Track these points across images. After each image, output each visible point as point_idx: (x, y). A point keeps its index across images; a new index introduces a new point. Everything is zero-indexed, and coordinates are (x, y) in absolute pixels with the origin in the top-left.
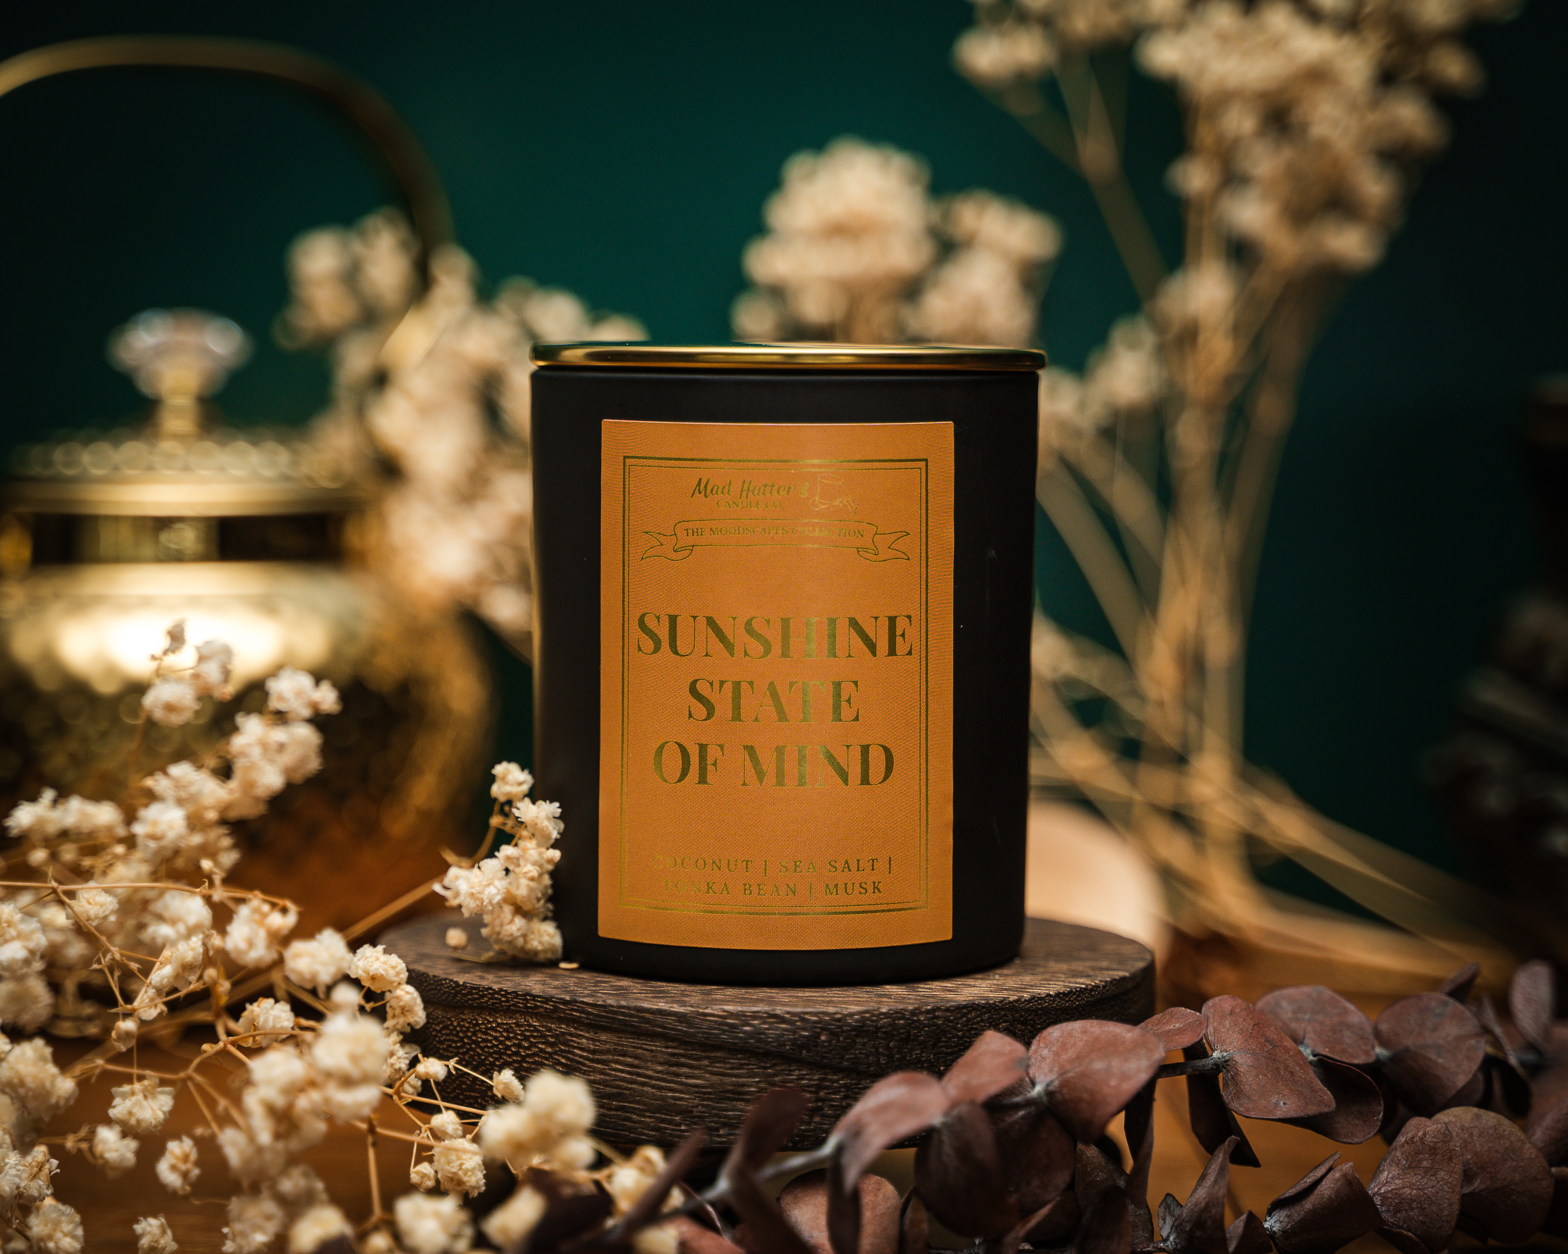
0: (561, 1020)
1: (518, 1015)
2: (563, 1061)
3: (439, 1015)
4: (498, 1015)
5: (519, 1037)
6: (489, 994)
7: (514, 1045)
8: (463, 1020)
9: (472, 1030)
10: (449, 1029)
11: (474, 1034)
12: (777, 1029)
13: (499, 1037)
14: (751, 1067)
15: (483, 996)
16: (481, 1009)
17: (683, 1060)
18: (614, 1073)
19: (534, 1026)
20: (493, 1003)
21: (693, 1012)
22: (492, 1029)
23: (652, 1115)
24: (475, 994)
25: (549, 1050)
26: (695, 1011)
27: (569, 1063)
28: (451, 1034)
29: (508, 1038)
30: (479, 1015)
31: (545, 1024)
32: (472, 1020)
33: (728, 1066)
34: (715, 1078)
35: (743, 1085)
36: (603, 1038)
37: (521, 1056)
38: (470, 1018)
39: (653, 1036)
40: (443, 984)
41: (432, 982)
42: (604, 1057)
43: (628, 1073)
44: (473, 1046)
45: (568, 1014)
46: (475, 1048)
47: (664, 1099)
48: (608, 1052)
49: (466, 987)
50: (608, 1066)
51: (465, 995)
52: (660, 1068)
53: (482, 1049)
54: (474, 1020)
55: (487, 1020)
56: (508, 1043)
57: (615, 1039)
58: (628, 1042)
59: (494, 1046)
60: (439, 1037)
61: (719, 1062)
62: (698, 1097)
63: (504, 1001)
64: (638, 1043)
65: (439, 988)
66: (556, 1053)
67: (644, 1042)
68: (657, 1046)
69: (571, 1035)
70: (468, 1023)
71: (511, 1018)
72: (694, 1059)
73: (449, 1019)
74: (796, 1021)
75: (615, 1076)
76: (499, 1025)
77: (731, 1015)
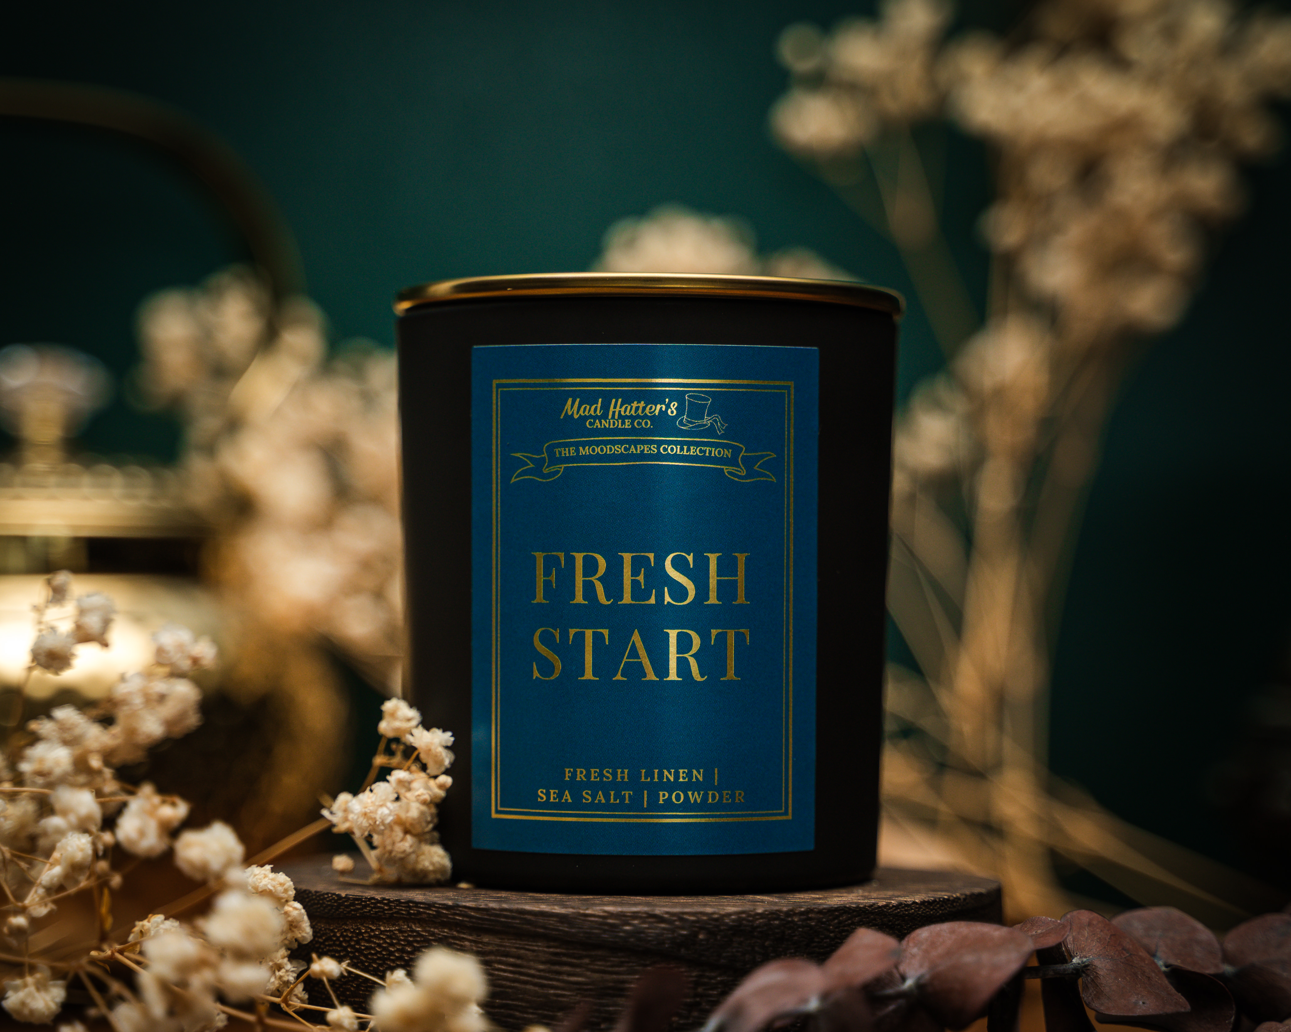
0: (443, 925)
1: (400, 922)
3: (322, 927)
4: (381, 923)
5: (403, 943)
6: (372, 903)
7: (398, 950)
8: (346, 930)
9: (355, 939)
10: (332, 940)
11: (358, 942)
12: (657, 928)
13: (383, 943)
14: (631, 964)
15: (366, 906)
16: (364, 918)
17: (565, 959)
18: (496, 972)
19: (417, 932)
20: (376, 912)
21: (573, 913)
22: (376, 937)
23: (535, 1011)
24: (358, 904)
26: (575, 913)
28: (334, 945)
29: (392, 945)
30: (362, 925)
31: (428, 929)
32: (354, 930)
33: (609, 964)
34: (596, 976)
35: (624, 982)
36: (486, 940)
37: (405, 960)
38: (352, 928)
39: (535, 937)
40: (325, 899)
41: (314, 897)
43: (511, 972)
44: (357, 954)
45: (451, 918)
46: (359, 956)
47: (546, 996)
48: (491, 953)
49: (349, 899)
51: (347, 907)
52: (541, 967)
53: (365, 956)
54: (357, 929)
55: (371, 928)
56: (391, 949)
57: (497, 941)
58: (509, 944)
59: (378, 952)
60: (323, 949)
61: (600, 960)
62: (579, 993)
63: (386, 910)
64: (520, 944)
65: (321, 902)
67: (526, 942)
68: (539, 946)
69: (454, 938)
70: (351, 932)
71: (393, 925)
72: (575, 958)
73: (332, 931)
74: (675, 921)
75: (498, 975)
76: (382, 932)
77: (611, 915)
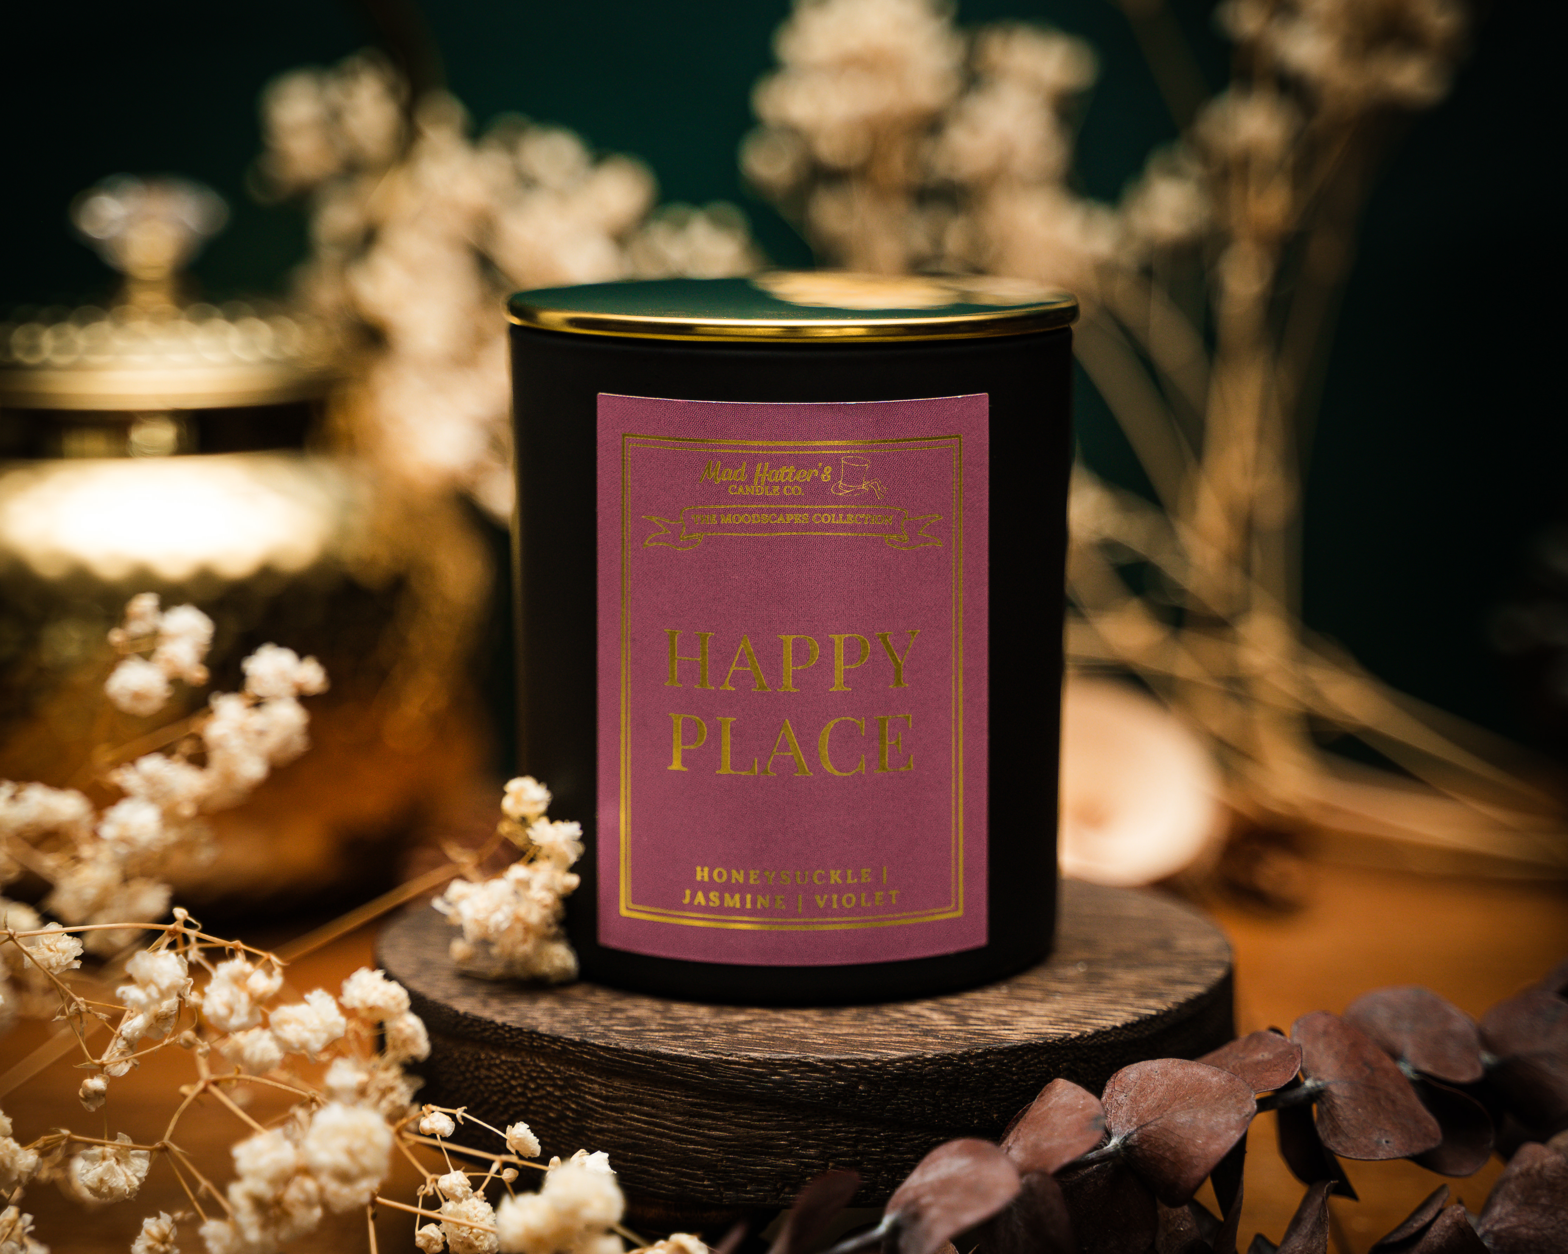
0: (569, 1063)
1: (523, 1053)
2: (573, 1106)
4: (501, 1052)
5: (525, 1079)
6: (492, 1028)
8: (465, 1053)
12: (809, 1078)
13: (504, 1075)
14: (780, 1118)
15: (485, 1030)
16: (484, 1043)
17: (705, 1111)
18: (629, 1122)
19: (542, 1067)
20: (496, 1038)
21: (715, 1059)
22: (496, 1065)
23: (672, 1168)
25: (557, 1093)
26: (718, 1058)
27: (579, 1109)
30: (481, 1050)
32: (473, 1054)
33: (756, 1117)
34: (741, 1131)
35: (772, 1138)
36: (617, 1084)
37: (528, 1098)
38: (471, 1052)
39: (671, 1084)
40: (444, 1013)
41: (433, 1008)
42: (618, 1105)
43: (645, 1122)
45: (577, 1056)
47: (685, 1151)
48: (622, 1099)
50: (623, 1114)
54: (475, 1054)
55: (490, 1055)
57: (631, 1086)
59: (498, 1084)
61: (745, 1113)
62: (723, 1150)
63: (507, 1038)
64: (655, 1091)
66: (565, 1097)
67: (662, 1090)
68: (675, 1094)
69: (582, 1079)
71: (515, 1056)
72: (718, 1110)
74: (831, 1070)
75: (631, 1125)
76: (503, 1062)
77: (757, 1062)
